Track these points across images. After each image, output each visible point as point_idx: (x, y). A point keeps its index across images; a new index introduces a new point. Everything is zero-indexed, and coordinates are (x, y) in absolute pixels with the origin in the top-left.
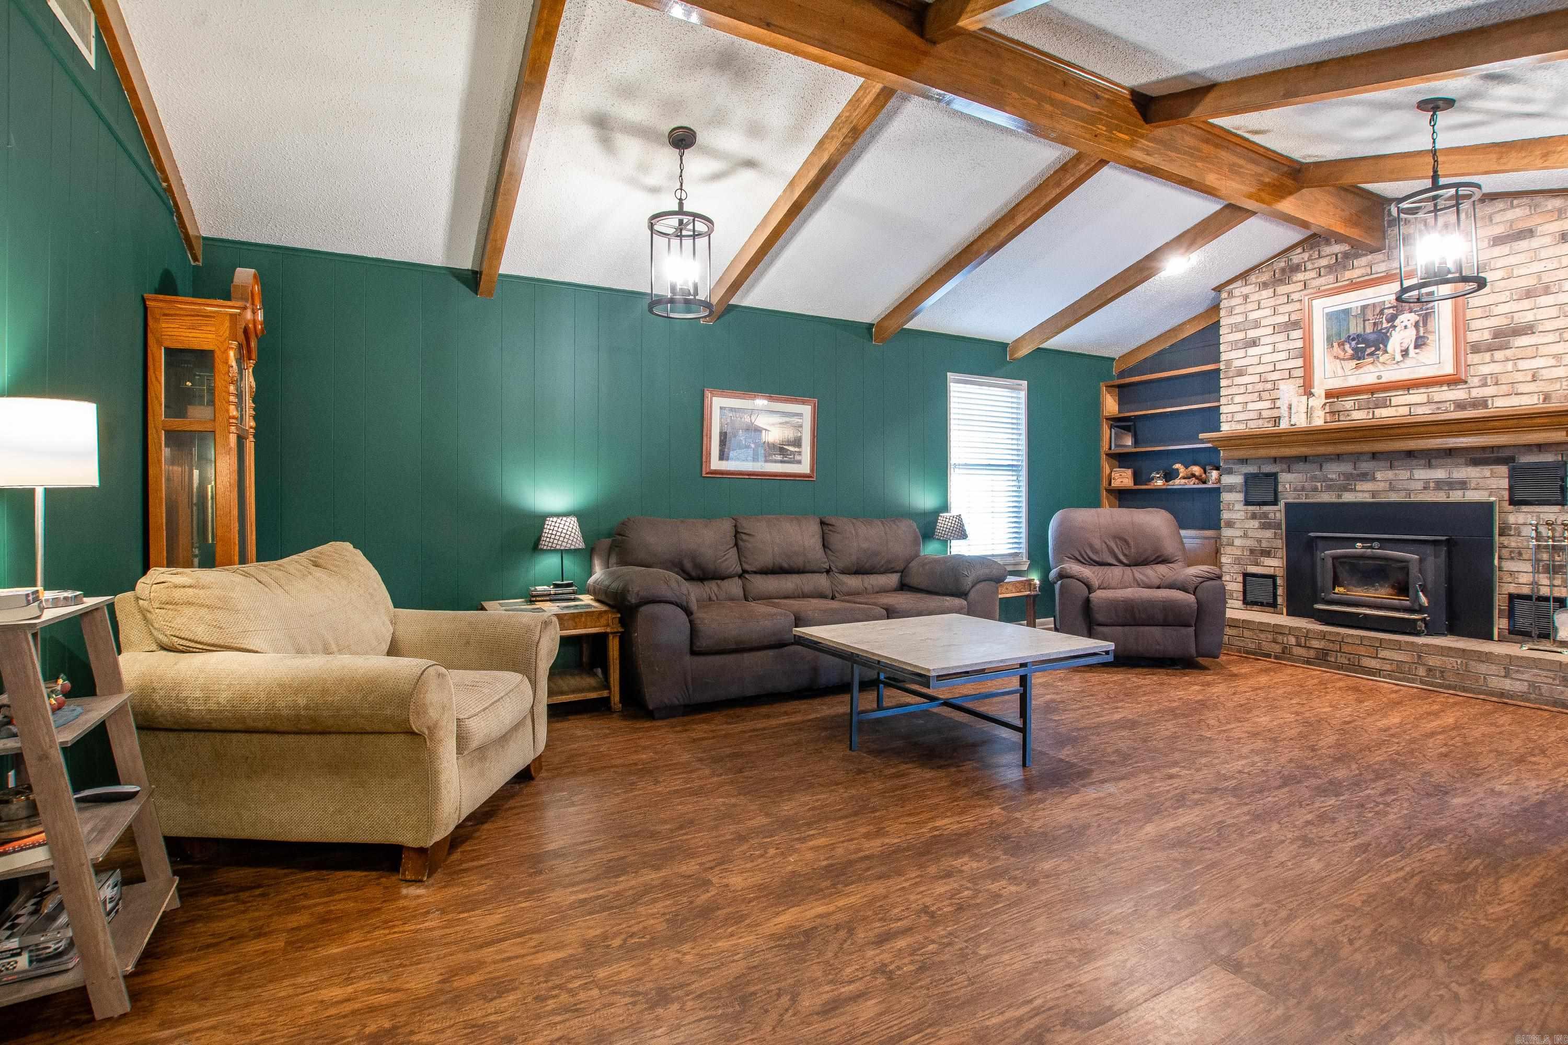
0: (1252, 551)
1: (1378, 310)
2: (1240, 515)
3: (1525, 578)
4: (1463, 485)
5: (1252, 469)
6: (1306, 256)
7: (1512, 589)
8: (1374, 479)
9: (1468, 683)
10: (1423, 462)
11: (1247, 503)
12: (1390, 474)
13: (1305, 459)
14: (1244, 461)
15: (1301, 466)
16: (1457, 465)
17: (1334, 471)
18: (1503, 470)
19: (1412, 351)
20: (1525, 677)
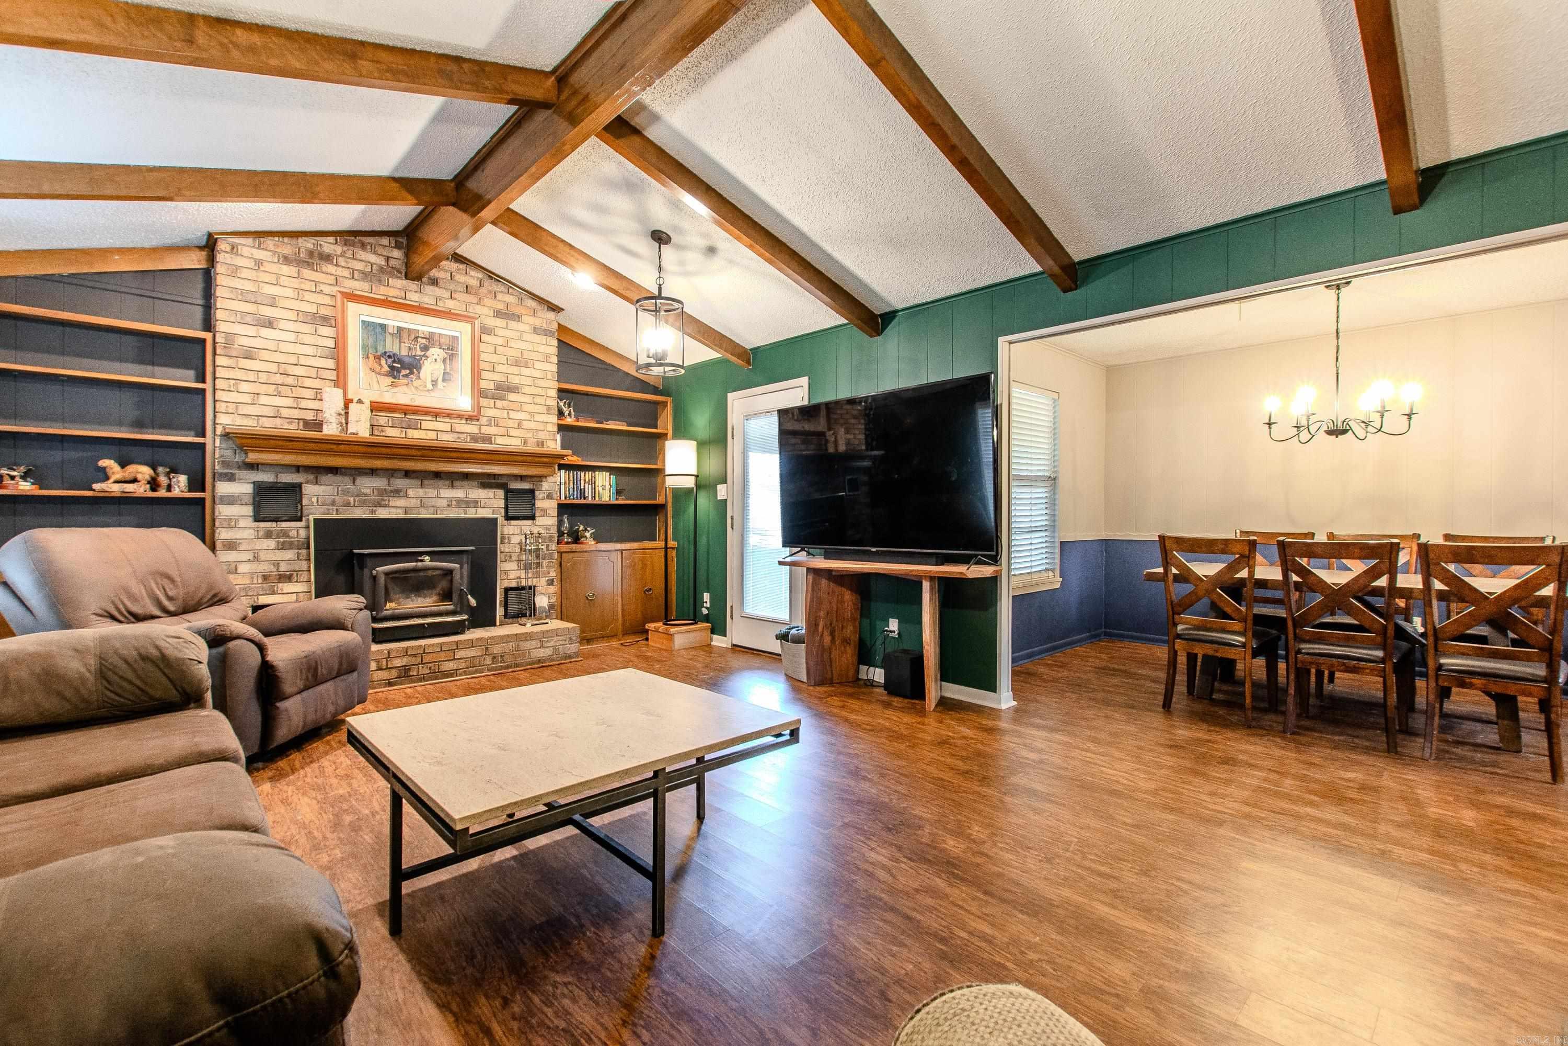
0: (265, 578)
1: (413, 337)
2: (249, 534)
3: (512, 575)
4: (476, 504)
5: (266, 477)
6: (339, 249)
7: (506, 584)
8: (406, 496)
9: (519, 661)
10: (447, 483)
11: (257, 518)
12: (421, 492)
13: (334, 470)
14: (253, 466)
15: (330, 477)
16: (472, 487)
17: (367, 485)
18: (501, 493)
19: (440, 384)
20: (548, 644)
